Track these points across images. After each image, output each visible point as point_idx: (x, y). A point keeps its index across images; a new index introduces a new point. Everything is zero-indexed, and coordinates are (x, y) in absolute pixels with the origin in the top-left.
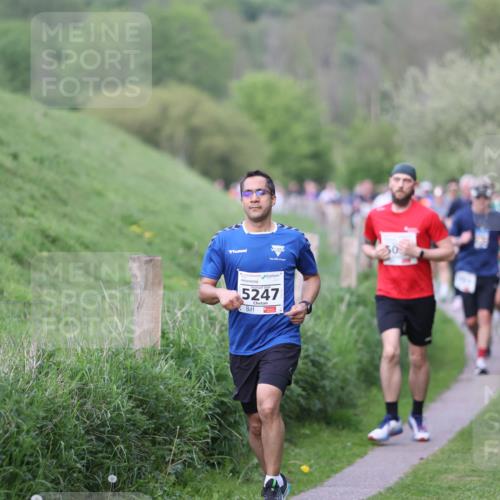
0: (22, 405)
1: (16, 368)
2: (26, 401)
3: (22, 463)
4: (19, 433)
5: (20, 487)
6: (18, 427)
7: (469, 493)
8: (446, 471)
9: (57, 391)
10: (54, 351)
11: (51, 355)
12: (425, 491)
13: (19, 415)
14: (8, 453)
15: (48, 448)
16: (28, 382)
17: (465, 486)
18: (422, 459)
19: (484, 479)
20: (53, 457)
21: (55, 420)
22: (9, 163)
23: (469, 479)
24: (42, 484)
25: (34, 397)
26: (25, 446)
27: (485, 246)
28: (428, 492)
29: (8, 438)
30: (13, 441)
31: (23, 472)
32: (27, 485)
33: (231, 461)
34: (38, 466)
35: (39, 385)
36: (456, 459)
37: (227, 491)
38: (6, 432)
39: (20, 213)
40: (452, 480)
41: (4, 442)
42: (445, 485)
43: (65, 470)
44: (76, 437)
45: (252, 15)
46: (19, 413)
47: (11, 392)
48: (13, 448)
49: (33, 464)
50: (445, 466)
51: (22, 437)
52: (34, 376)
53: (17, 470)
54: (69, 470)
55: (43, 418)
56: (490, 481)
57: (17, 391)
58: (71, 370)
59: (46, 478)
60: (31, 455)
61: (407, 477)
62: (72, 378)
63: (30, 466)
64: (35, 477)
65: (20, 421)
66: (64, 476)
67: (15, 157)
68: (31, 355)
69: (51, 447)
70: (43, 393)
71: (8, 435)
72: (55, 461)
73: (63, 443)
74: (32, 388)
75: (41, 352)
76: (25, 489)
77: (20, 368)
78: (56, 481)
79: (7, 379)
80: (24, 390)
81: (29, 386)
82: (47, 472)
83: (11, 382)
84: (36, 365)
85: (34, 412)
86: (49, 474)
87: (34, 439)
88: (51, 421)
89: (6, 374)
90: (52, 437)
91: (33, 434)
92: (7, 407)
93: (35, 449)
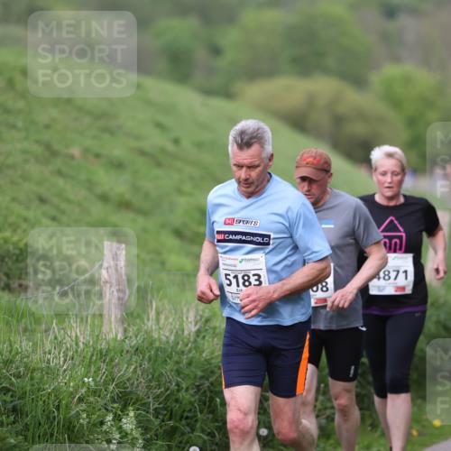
0: (181, 365)
1: (177, 332)
2: (185, 361)
3: (182, 417)
4: (178, 391)
5: (180, 439)
6: (178, 385)
9: (212, 353)
10: (211, 316)
11: (207, 321)
13: (179, 374)
14: (169, 409)
15: (205, 404)
16: (187, 345)
20: (210, 412)
21: (211, 379)
22: (170, 147)
24: (199, 436)
25: (193, 357)
26: (184, 402)
29: (168, 395)
30: (174, 398)
31: (182, 425)
32: (186, 438)
33: (371, 416)
34: (196, 421)
35: (197, 348)
37: (366, 443)
38: (168, 389)
39: (180, 192)
41: (165, 399)
43: (220, 424)
45: (390, 13)
46: (178, 372)
47: (171, 354)
48: (174, 404)
49: (192, 418)
51: (182, 395)
52: (192, 339)
53: (177, 424)
54: (224, 424)
55: (202, 377)
57: (176, 353)
59: (203, 431)
60: (190, 411)
63: (189, 421)
64: (193, 431)
65: (180, 380)
66: (218, 429)
67: (176, 141)
68: (190, 320)
69: (208, 403)
70: (201, 354)
71: (168, 392)
72: (211, 416)
73: (218, 400)
74: (190, 351)
75: (199, 318)
76: (184, 442)
77: (180, 332)
78: (211, 435)
79: (168, 342)
80: (183, 352)
81: (187, 348)
82: (204, 427)
83: (171, 344)
84: (194, 329)
85: (192, 372)
86: (206, 428)
87: (193, 396)
88: (207, 379)
89: (167, 337)
90: (209, 395)
91: (191, 392)
92: (168, 368)
93: (193, 405)
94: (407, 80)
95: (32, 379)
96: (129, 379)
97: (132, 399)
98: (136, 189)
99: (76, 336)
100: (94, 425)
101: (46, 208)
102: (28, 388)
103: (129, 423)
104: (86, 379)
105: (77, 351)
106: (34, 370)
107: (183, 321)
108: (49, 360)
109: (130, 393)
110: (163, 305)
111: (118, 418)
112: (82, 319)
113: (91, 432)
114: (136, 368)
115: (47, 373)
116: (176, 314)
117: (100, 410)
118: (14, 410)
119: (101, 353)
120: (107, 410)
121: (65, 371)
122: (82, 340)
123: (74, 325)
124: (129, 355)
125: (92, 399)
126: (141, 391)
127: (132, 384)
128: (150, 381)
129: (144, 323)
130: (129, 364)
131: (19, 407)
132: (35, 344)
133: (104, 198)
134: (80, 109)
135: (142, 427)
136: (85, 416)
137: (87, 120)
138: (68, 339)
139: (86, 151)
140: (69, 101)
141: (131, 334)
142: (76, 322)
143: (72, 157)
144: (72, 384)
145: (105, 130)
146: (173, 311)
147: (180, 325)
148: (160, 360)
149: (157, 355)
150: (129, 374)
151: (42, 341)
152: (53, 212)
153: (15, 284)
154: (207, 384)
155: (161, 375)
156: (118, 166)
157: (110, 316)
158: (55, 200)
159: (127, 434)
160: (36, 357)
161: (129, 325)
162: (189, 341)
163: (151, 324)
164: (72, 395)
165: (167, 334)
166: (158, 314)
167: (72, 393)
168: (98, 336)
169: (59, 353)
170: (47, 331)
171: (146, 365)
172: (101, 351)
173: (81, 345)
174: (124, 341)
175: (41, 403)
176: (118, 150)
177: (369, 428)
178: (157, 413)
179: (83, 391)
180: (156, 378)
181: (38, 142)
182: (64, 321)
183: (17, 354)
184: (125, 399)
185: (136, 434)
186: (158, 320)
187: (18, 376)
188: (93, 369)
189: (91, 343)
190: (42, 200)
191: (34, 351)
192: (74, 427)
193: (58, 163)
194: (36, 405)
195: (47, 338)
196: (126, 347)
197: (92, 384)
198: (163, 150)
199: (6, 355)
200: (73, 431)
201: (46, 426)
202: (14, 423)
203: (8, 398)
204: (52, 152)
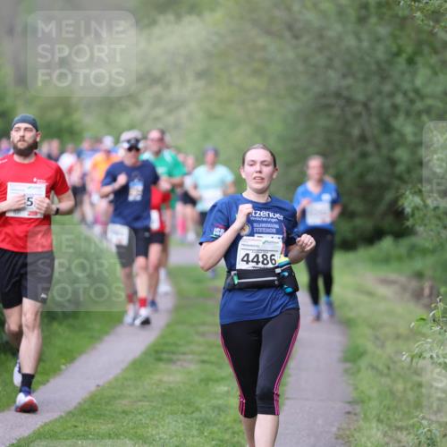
7: (140, 417)
8: (120, 397)
12: (101, 415)
17: (137, 410)
18: (98, 386)
19: (154, 404)
23: (140, 403)
27: (139, 198)
28: (104, 415)
36: (129, 386)
40: (125, 405)
42: (120, 410)
50: (119, 393)
56: (159, 405)
61: (85, 402)
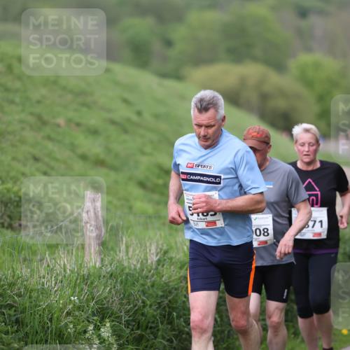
0: (146, 287)
1: (142, 261)
2: (149, 284)
3: (147, 327)
4: (144, 307)
5: (146, 344)
6: (143, 302)
9: (170, 277)
10: (168, 249)
11: (166, 252)
14: (137, 321)
15: (165, 317)
16: (150, 272)
20: (168, 323)
21: (169, 298)
22: (134, 118)
24: (161, 342)
25: (154, 281)
26: (148, 316)
29: (137, 310)
30: (140, 312)
31: (148, 334)
32: (150, 343)
33: (294, 327)
34: (158, 330)
35: (158, 274)
38: (135, 306)
39: (143, 153)
41: (134, 313)
43: (177, 333)
44: (184, 309)
45: (303, 13)
46: (144, 293)
47: (138, 278)
48: (140, 317)
49: (154, 328)
51: (147, 310)
52: (154, 267)
53: (143, 333)
54: (180, 332)
55: (162, 296)
57: (142, 277)
58: (180, 263)
59: (163, 338)
60: (153, 322)
62: (181, 268)
63: (152, 330)
64: (156, 338)
65: (145, 298)
66: (176, 336)
67: (139, 113)
68: (152, 252)
69: (167, 316)
70: (161, 278)
71: (136, 308)
72: (169, 326)
73: (175, 314)
74: (153, 276)
75: (159, 250)
76: (149, 346)
77: (144, 261)
78: (170, 341)
79: (135, 269)
80: (147, 277)
81: (151, 274)
82: (164, 334)
83: (138, 271)
84: (155, 259)
85: (154, 292)
86: (166, 336)
87: (155, 311)
88: (167, 298)
89: (135, 265)
90: (167, 309)
91: (154, 307)
92: (136, 289)
93: (156, 318)
94: (317, 66)
95: (30, 297)
96: (105, 298)
97: (108, 313)
98: (108, 150)
99: (64, 264)
100: (79, 333)
101: (39, 165)
102: (28, 305)
103: (106, 332)
104: (72, 298)
105: (65, 276)
106: (32, 290)
107: (147, 253)
108: (43, 283)
109: (107, 308)
110: (131, 240)
111: (97, 328)
112: (68, 251)
113: (76, 339)
114: (111, 289)
115: (42, 293)
116: (141, 247)
117: (83, 321)
118: (17, 321)
119: (84, 278)
120: (89, 321)
121: (56, 291)
122: (68, 267)
123: (63, 256)
124: (105, 279)
125: (77, 313)
126: (115, 307)
127: (109, 301)
128: (122, 299)
129: (116, 254)
130: (105, 287)
131: (20, 320)
132: (32, 271)
133: (84, 157)
134: (64, 88)
135: (116, 335)
136: (71, 326)
137: (70, 97)
138: (58, 267)
139: (69, 121)
140: (55, 82)
141: (106, 263)
142: (64, 253)
143: (59, 126)
144: (61, 302)
145: (84, 105)
146: (139, 245)
147: (145, 256)
148: (129, 284)
149: (127, 280)
150: (105, 294)
151: (38, 268)
152: (44, 168)
153: (16, 225)
154: (166, 302)
155: (130, 294)
156: (94, 132)
157: (90, 249)
158: (46, 159)
159: (104, 340)
160: (33, 281)
161: (105, 256)
162: (152, 269)
163: (122, 255)
164: (61, 310)
165: (135, 263)
166: (127, 247)
167: (61, 309)
168: (81, 264)
169: (51, 278)
170: (41, 260)
171: (119, 287)
172: (83, 275)
173: (68, 271)
174: (101, 268)
175: (38, 316)
176: (93, 120)
177: (293, 336)
178: (128, 324)
179: (71, 306)
180: (126, 297)
181: (31, 114)
182: (54, 253)
183: (18, 278)
184: (103, 313)
185: (112, 340)
186: (127, 252)
187: (19, 295)
188: (77, 290)
189: (76, 270)
190: (36, 159)
191: (32, 276)
192: (64, 335)
193: (47, 130)
194: (34, 318)
195: (41, 266)
196: (103, 273)
197: (77, 301)
198: (129, 120)
199: (10, 279)
200: (63, 338)
201: (42, 334)
202: (17, 331)
203: (12, 312)
204: (43, 122)
